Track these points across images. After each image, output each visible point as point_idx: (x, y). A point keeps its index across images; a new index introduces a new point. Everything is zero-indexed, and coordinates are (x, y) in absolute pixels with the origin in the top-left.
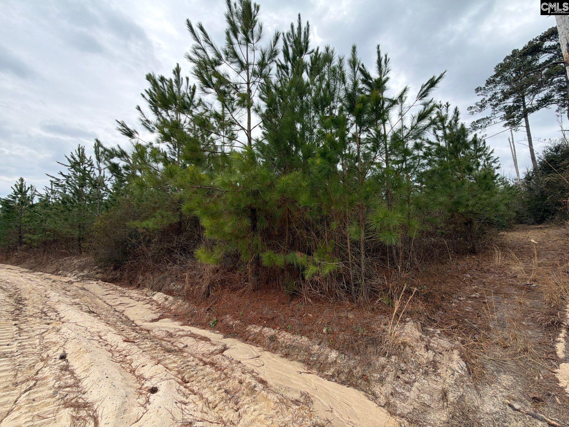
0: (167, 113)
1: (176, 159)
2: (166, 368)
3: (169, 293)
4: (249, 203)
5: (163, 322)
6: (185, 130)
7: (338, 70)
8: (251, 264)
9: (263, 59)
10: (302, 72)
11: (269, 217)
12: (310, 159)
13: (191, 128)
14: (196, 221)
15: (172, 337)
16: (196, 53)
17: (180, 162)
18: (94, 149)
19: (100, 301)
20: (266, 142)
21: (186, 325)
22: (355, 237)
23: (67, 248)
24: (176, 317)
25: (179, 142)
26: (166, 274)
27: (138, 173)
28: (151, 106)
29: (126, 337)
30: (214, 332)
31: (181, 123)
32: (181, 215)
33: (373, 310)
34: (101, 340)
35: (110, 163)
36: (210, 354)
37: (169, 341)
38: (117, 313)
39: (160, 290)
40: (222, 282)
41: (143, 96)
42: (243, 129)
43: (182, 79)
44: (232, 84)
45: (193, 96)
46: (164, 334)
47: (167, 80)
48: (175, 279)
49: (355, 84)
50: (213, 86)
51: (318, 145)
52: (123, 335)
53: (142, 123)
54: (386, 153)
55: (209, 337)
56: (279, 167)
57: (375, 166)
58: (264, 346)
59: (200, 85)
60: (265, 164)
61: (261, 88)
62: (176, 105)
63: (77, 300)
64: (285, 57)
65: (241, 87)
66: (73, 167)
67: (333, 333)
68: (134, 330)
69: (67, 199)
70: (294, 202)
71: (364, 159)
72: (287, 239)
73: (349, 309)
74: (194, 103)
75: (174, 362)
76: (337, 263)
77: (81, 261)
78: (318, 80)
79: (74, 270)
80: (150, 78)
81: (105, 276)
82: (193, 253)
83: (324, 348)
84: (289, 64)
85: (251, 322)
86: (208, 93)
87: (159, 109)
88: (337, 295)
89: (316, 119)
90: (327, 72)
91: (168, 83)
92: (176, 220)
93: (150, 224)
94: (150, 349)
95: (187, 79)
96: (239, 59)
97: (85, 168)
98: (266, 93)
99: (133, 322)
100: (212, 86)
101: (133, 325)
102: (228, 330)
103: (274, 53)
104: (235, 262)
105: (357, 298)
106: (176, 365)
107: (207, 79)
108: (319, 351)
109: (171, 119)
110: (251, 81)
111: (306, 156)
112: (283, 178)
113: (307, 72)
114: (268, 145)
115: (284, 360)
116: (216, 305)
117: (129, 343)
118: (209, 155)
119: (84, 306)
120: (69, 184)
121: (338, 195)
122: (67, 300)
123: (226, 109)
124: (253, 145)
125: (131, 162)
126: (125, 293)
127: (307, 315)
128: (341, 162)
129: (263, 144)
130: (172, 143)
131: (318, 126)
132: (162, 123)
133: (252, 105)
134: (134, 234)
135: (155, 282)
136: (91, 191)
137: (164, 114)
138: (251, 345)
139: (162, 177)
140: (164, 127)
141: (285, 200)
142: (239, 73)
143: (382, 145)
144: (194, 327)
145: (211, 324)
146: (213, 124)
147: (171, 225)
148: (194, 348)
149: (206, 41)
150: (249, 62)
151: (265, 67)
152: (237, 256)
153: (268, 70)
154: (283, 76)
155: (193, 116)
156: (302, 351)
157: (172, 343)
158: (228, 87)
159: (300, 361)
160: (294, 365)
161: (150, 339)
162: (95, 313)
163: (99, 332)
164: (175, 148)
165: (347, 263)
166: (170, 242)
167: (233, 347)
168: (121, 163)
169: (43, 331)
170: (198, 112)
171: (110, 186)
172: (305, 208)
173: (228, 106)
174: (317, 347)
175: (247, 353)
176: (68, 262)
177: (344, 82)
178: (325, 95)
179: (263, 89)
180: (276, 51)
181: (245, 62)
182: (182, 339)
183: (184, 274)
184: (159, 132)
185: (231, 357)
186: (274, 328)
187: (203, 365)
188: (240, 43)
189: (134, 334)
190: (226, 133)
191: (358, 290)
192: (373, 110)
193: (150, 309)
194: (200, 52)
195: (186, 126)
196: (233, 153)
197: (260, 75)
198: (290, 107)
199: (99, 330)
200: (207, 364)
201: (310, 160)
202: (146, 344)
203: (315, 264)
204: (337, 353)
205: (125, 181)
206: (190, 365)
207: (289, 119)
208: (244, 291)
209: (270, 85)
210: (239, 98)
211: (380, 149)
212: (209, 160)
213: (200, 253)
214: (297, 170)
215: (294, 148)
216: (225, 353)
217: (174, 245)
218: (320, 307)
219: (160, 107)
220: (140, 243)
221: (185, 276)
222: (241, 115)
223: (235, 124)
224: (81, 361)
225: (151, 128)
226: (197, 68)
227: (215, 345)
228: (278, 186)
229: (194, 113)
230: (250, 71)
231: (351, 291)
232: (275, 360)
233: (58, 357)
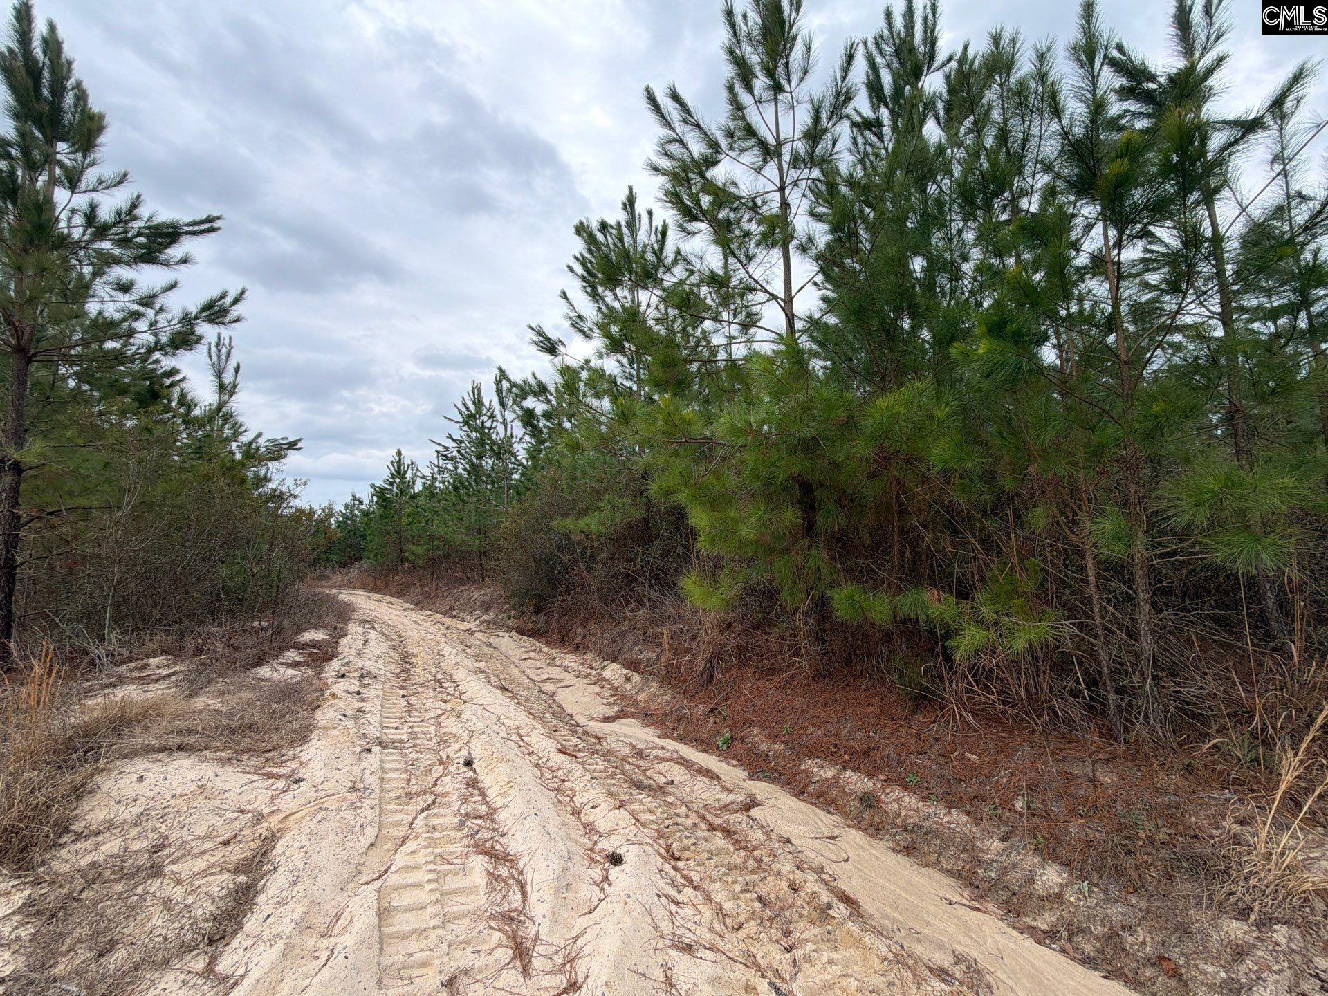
0: (615, 294)
1: (635, 388)
2: (636, 819)
3: (633, 666)
4: (796, 469)
5: (625, 725)
6: (651, 323)
7: (1034, 86)
8: (806, 614)
9: (817, 119)
10: (922, 123)
11: (849, 501)
12: (956, 344)
13: (660, 316)
14: (678, 515)
15: (642, 758)
16: (666, 154)
17: (642, 393)
18: (495, 386)
19: (516, 670)
20: (832, 320)
21: (668, 738)
22: (1115, 551)
23: (463, 571)
24: (648, 717)
25: (637, 351)
26: (625, 626)
27: (567, 425)
28: (585, 287)
29: (562, 744)
30: (728, 763)
31: (641, 309)
32: (649, 505)
33: (1189, 770)
34: (521, 743)
35: (522, 408)
36: (720, 809)
37: (638, 767)
38: (544, 696)
39: (614, 659)
40: (741, 651)
41: (571, 269)
42: (775, 297)
43: (640, 216)
44: (743, 201)
45: (662, 248)
46: (627, 751)
47: (612, 227)
48: (642, 637)
49: (1097, 107)
50: (704, 216)
51: (979, 305)
52: (556, 739)
53: (570, 322)
54: (1224, 288)
55: (716, 770)
56: (868, 376)
57: (1177, 338)
58: (846, 816)
59: (677, 221)
60: (833, 373)
61: (812, 191)
62: (630, 275)
63: (482, 665)
64: (871, 98)
65: (764, 202)
66: (466, 423)
67: (1047, 816)
68: (574, 733)
69: (460, 482)
70: (912, 460)
71: (1135, 322)
72: (897, 556)
73: (1101, 756)
74: (666, 262)
75: (651, 811)
76: (1054, 624)
77: (484, 595)
78: (970, 131)
79: (475, 610)
80: (581, 230)
81: (522, 625)
82: (675, 584)
83: (1019, 854)
84: (884, 113)
85: (811, 753)
86: (693, 234)
87: (600, 289)
88: (1056, 714)
89: (970, 236)
90: (999, 101)
91: (614, 232)
92: (639, 514)
93: (592, 523)
94: (604, 774)
95: (650, 213)
96: (758, 138)
97: (483, 423)
98: (826, 201)
99: (571, 716)
100: (700, 216)
101: (572, 722)
102: (757, 763)
103: (843, 97)
104: (765, 608)
105: (1126, 730)
106: (654, 818)
107: (690, 204)
108: (1004, 858)
109: (623, 306)
110: (788, 181)
111: (944, 340)
112: (881, 403)
113: (937, 119)
114: (837, 325)
115: (901, 858)
116: (729, 703)
117: (567, 757)
118: (699, 369)
119: (492, 677)
120: (462, 455)
121: (1050, 434)
122: (468, 663)
123: (732, 260)
124: (800, 331)
125: (554, 403)
126: (554, 659)
127: (962, 757)
128: (1055, 341)
129: (825, 324)
130: (626, 356)
131: (976, 254)
132: (605, 316)
133: (792, 238)
134: (566, 544)
135: (606, 642)
136: (493, 464)
137: (609, 296)
138: (813, 807)
139: (608, 428)
140: (609, 324)
141: (886, 459)
142: (758, 170)
143: (1205, 268)
144: (685, 744)
145: (720, 744)
146: (706, 298)
147: (630, 526)
148: (688, 789)
149: (685, 121)
150: (782, 136)
151: (820, 139)
152: (771, 594)
153: (830, 143)
154: (869, 149)
155: (664, 290)
156: (952, 848)
157: (644, 771)
158: (735, 210)
159: (948, 872)
160: (929, 877)
161: (603, 756)
162: (511, 692)
163: (518, 728)
164: (631, 364)
165: (1087, 626)
166: (631, 560)
167: (772, 802)
168: (539, 407)
169: (439, 712)
170: (674, 280)
171: (522, 455)
172: (946, 474)
173: (737, 253)
174: (998, 845)
175: (805, 823)
176: (465, 594)
177: (1057, 113)
178: (993, 164)
179: (817, 194)
180: (848, 91)
181: (772, 141)
182: (661, 766)
183: (659, 630)
184: (603, 336)
185: (768, 825)
186: (870, 776)
187: (708, 830)
188: (758, 102)
189: (575, 741)
190: (735, 316)
191: (1130, 705)
192: (1167, 170)
193: (599, 694)
194: (675, 148)
195: (652, 313)
196: (752, 356)
197: (811, 160)
198: (892, 221)
199: (517, 723)
200: (715, 829)
201: (955, 350)
202: (597, 764)
203: (980, 622)
204: (1065, 875)
205: (545, 441)
206: (681, 824)
207: (891, 251)
208: (792, 678)
209: (835, 180)
210: (762, 229)
211: (1199, 283)
212: (702, 380)
213: (690, 584)
214: (919, 378)
215: (907, 324)
216: (754, 812)
217: (638, 567)
218: (1001, 739)
219: (602, 284)
220: (576, 562)
221: (662, 634)
222: (768, 265)
223: (755, 290)
224: (494, 775)
225: (586, 329)
226: (668, 186)
227: (730, 791)
228: (869, 422)
229: (666, 284)
230: (786, 158)
231: (1104, 705)
232: (878, 855)
233: (462, 761)
